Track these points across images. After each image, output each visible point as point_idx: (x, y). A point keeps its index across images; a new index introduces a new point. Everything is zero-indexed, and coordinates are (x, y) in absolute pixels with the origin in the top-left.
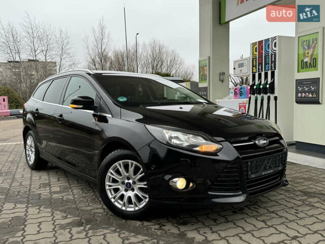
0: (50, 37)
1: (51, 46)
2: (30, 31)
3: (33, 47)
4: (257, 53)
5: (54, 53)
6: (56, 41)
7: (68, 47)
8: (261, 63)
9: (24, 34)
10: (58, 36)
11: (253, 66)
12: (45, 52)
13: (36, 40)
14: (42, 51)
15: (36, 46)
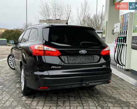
0: (63, 8)
1: (63, 13)
4: (122, 21)
5: (64, 16)
8: (123, 27)
9: (52, 7)
10: (66, 8)
11: (120, 28)
14: (59, 15)
15: (56, 13)
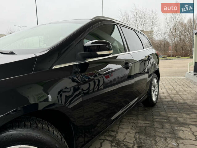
0: (146, 16)
1: (147, 21)
2: (135, 14)
3: (136, 23)
5: (148, 25)
6: (150, 18)
7: (156, 20)
9: (132, 16)
10: (151, 15)
12: (142, 25)
13: (138, 19)
14: (142, 24)
15: (138, 22)
